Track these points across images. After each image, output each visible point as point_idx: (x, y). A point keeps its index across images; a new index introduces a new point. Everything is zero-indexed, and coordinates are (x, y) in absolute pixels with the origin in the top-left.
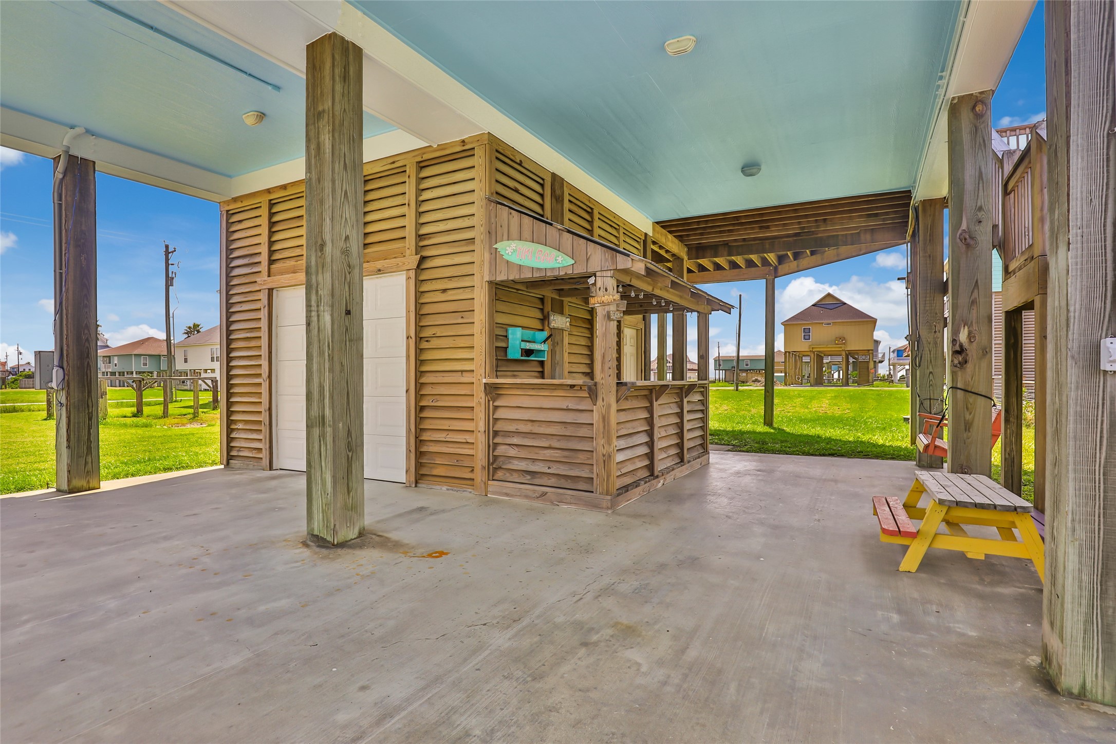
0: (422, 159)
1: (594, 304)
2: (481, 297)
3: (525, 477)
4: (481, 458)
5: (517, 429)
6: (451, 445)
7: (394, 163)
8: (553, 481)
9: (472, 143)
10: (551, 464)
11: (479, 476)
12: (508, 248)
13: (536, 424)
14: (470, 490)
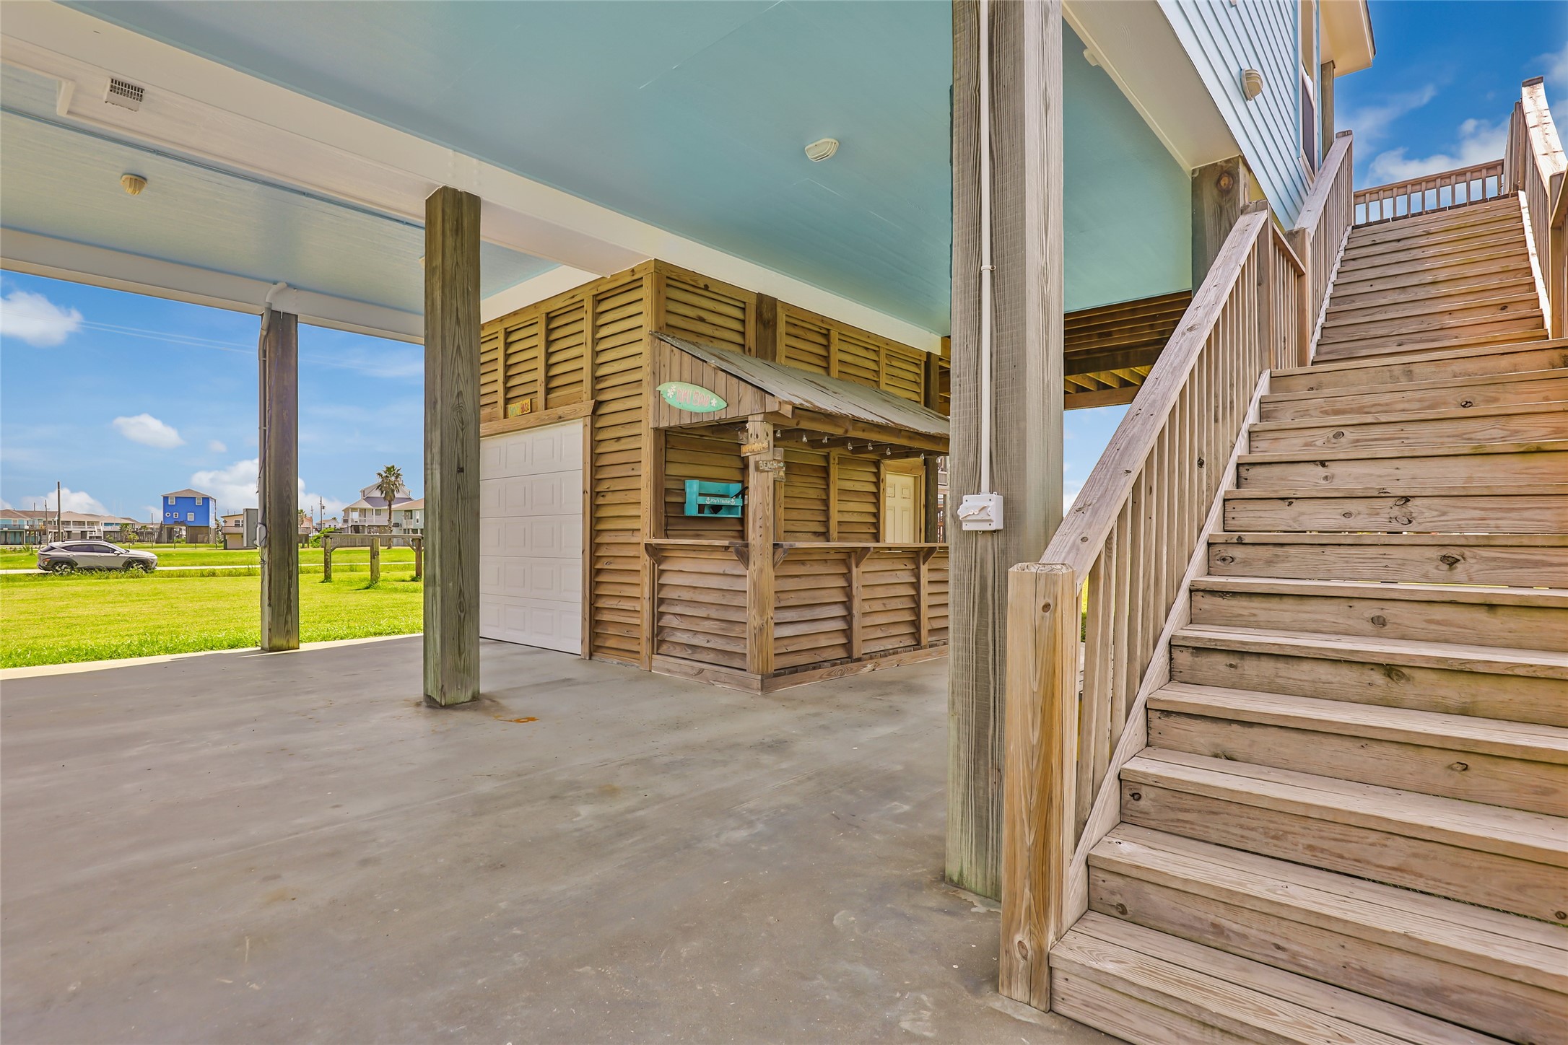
0: (597, 293)
1: (745, 453)
2: (647, 445)
3: (687, 651)
4: (646, 631)
5: (679, 597)
6: (622, 614)
7: (573, 297)
8: (710, 657)
9: (640, 272)
10: (709, 637)
11: (645, 648)
12: (669, 391)
13: (698, 591)
14: (637, 665)
